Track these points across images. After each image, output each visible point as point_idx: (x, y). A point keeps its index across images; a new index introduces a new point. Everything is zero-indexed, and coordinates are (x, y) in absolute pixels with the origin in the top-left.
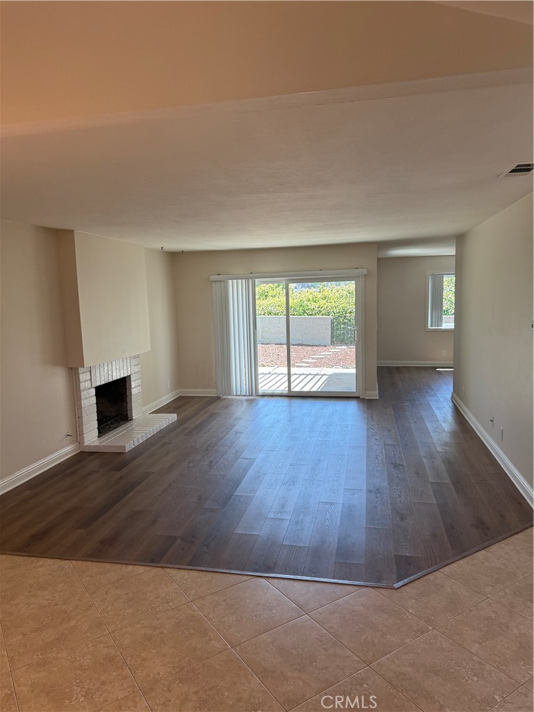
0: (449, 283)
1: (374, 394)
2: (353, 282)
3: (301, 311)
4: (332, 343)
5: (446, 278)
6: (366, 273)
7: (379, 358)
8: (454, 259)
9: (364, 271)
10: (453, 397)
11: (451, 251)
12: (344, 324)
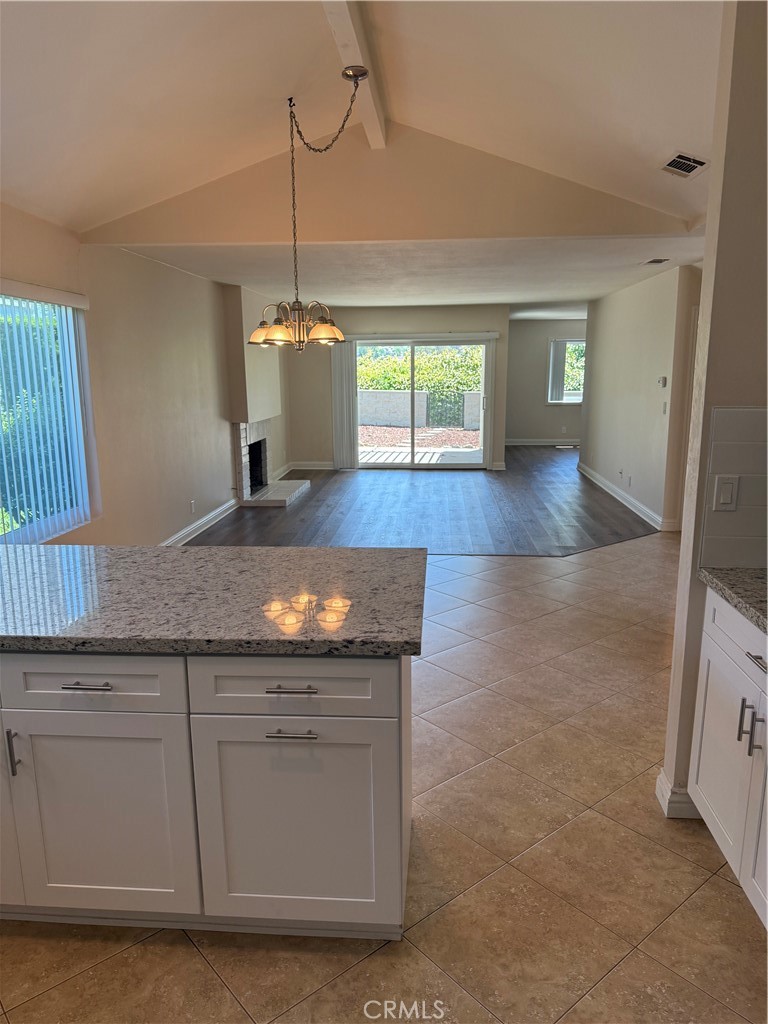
0: (573, 350)
1: (501, 465)
2: (483, 347)
3: (387, 385)
4: (428, 424)
5: (570, 346)
6: (498, 337)
7: (507, 436)
8: (585, 323)
9: (496, 335)
10: (579, 467)
11: (583, 315)
12: (442, 401)
